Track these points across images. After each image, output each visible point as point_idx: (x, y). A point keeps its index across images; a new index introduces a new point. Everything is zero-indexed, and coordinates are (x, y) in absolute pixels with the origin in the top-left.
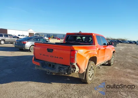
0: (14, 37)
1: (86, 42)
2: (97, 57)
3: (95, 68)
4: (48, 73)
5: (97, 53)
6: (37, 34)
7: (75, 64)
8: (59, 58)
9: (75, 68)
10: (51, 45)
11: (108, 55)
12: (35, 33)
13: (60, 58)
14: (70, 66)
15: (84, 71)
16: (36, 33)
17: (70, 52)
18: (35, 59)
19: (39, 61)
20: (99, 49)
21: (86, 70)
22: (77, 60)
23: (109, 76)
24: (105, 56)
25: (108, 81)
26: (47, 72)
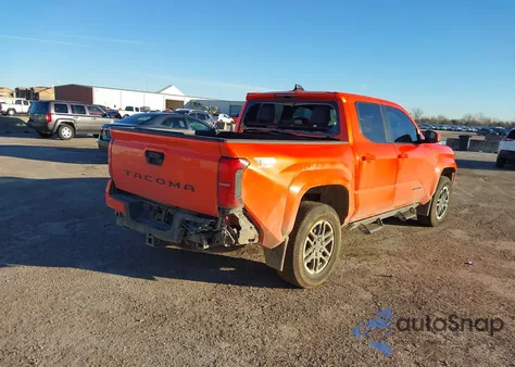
0: (104, 116)
1: (315, 130)
2: (350, 187)
3: (340, 227)
4: (150, 240)
5: (349, 173)
6: (195, 103)
7: (237, 212)
8: (182, 186)
9: (239, 228)
10: (160, 137)
11: (416, 184)
12: (186, 100)
13: (186, 188)
14: (217, 219)
15: (283, 238)
16: (191, 102)
17: (216, 163)
18: (115, 191)
19: (124, 197)
20: (364, 159)
21: (293, 236)
22: (243, 195)
23: (413, 263)
24: (397, 185)
25: (400, 280)
26: (148, 236)
